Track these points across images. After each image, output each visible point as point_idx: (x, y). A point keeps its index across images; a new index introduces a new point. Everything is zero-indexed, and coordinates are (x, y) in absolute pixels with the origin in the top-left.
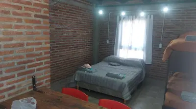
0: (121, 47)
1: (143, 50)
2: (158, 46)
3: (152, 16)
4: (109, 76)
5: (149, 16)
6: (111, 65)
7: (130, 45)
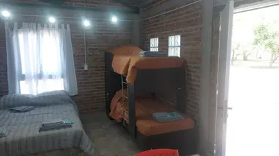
0: (23, 77)
1: (63, 77)
2: (83, 68)
3: (68, 26)
4: (47, 130)
5: (63, 25)
6: (19, 111)
7: (39, 72)
